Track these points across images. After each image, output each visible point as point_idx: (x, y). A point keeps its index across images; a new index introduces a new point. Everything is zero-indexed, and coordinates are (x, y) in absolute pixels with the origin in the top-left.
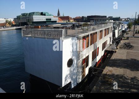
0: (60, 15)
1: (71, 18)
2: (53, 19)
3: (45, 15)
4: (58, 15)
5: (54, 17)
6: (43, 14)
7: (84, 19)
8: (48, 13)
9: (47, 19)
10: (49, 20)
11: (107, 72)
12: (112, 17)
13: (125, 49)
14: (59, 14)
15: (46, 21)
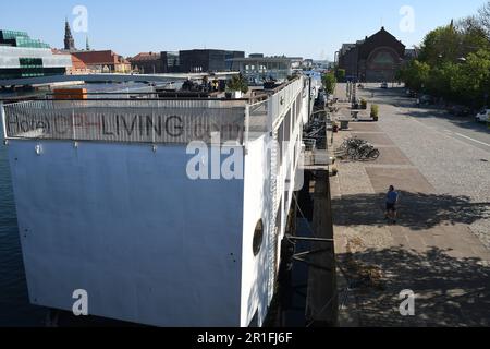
0: (72, 44)
1: (120, 57)
2: (50, 61)
3: (12, 42)
4: (67, 47)
5: (55, 51)
6: (5, 37)
7: (170, 63)
8: (26, 36)
9: (22, 61)
10: (33, 66)
14: (68, 42)
15: (18, 66)
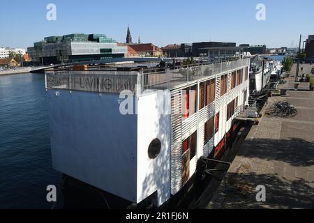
0: (131, 40)
1: (156, 47)
2: (116, 50)
3: (97, 40)
4: (127, 42)
5: (119, 44)
6: (94, 38)
7: (186, 50)
8: (104, 36)
9: (102, 50)
10: (106, 53)
11: (238, 169)
12: (248, 45)
13: (277, 115)
14: (128, 39)
15: (99, 53)
